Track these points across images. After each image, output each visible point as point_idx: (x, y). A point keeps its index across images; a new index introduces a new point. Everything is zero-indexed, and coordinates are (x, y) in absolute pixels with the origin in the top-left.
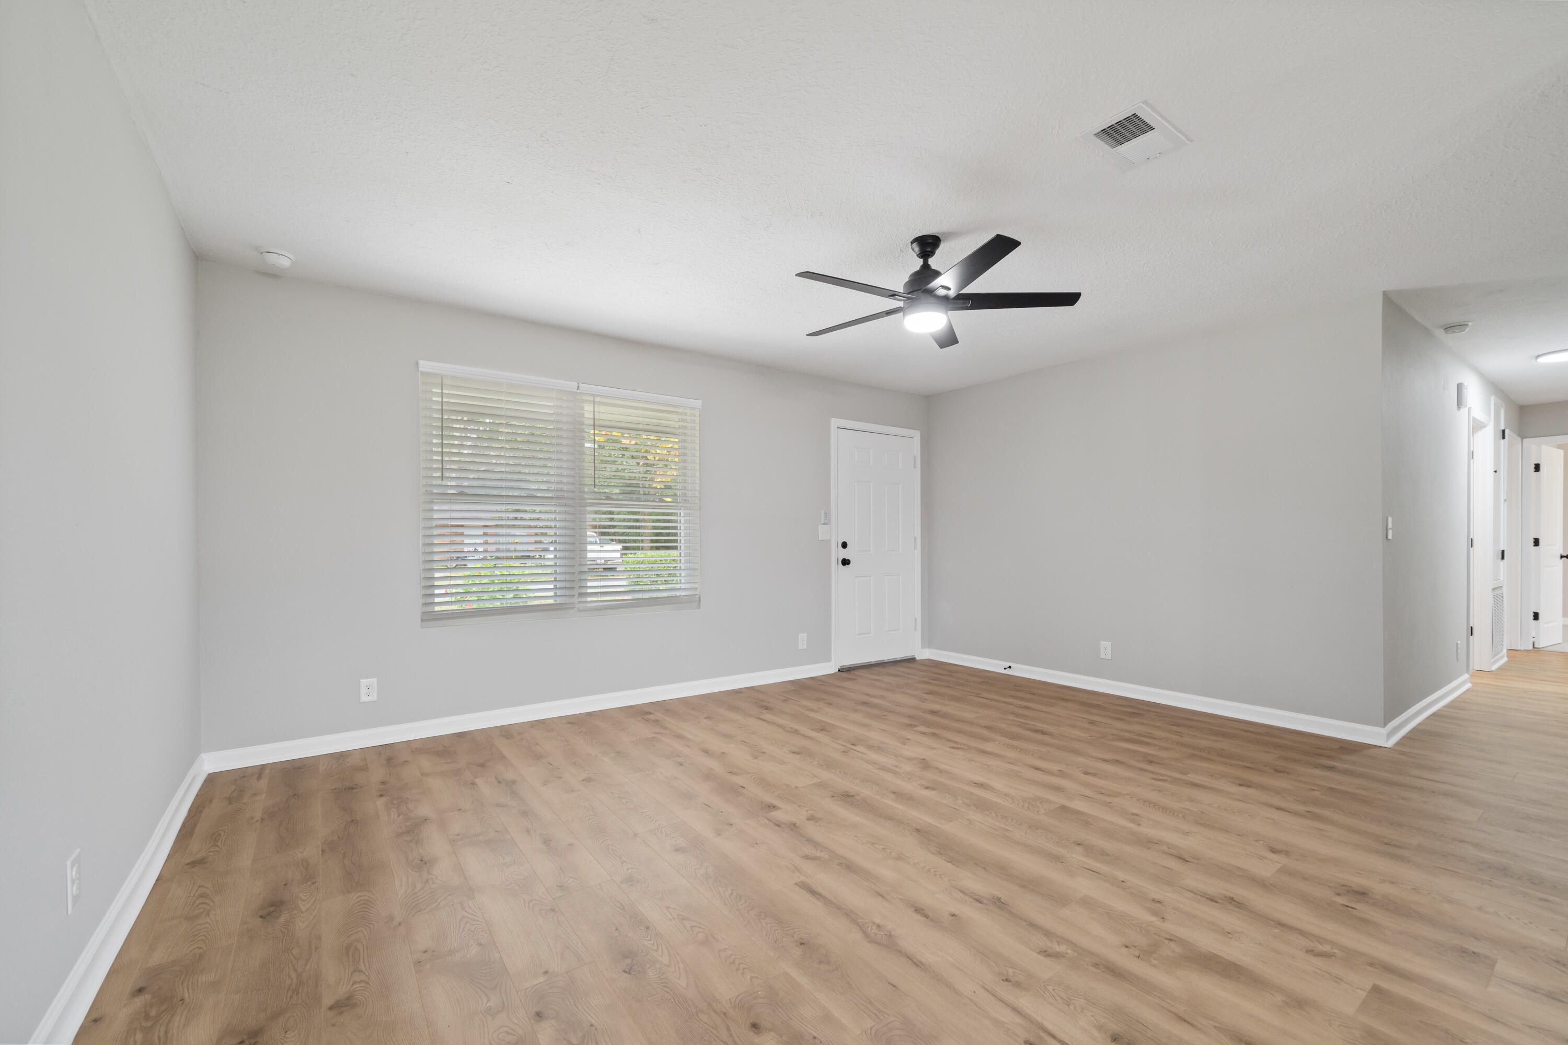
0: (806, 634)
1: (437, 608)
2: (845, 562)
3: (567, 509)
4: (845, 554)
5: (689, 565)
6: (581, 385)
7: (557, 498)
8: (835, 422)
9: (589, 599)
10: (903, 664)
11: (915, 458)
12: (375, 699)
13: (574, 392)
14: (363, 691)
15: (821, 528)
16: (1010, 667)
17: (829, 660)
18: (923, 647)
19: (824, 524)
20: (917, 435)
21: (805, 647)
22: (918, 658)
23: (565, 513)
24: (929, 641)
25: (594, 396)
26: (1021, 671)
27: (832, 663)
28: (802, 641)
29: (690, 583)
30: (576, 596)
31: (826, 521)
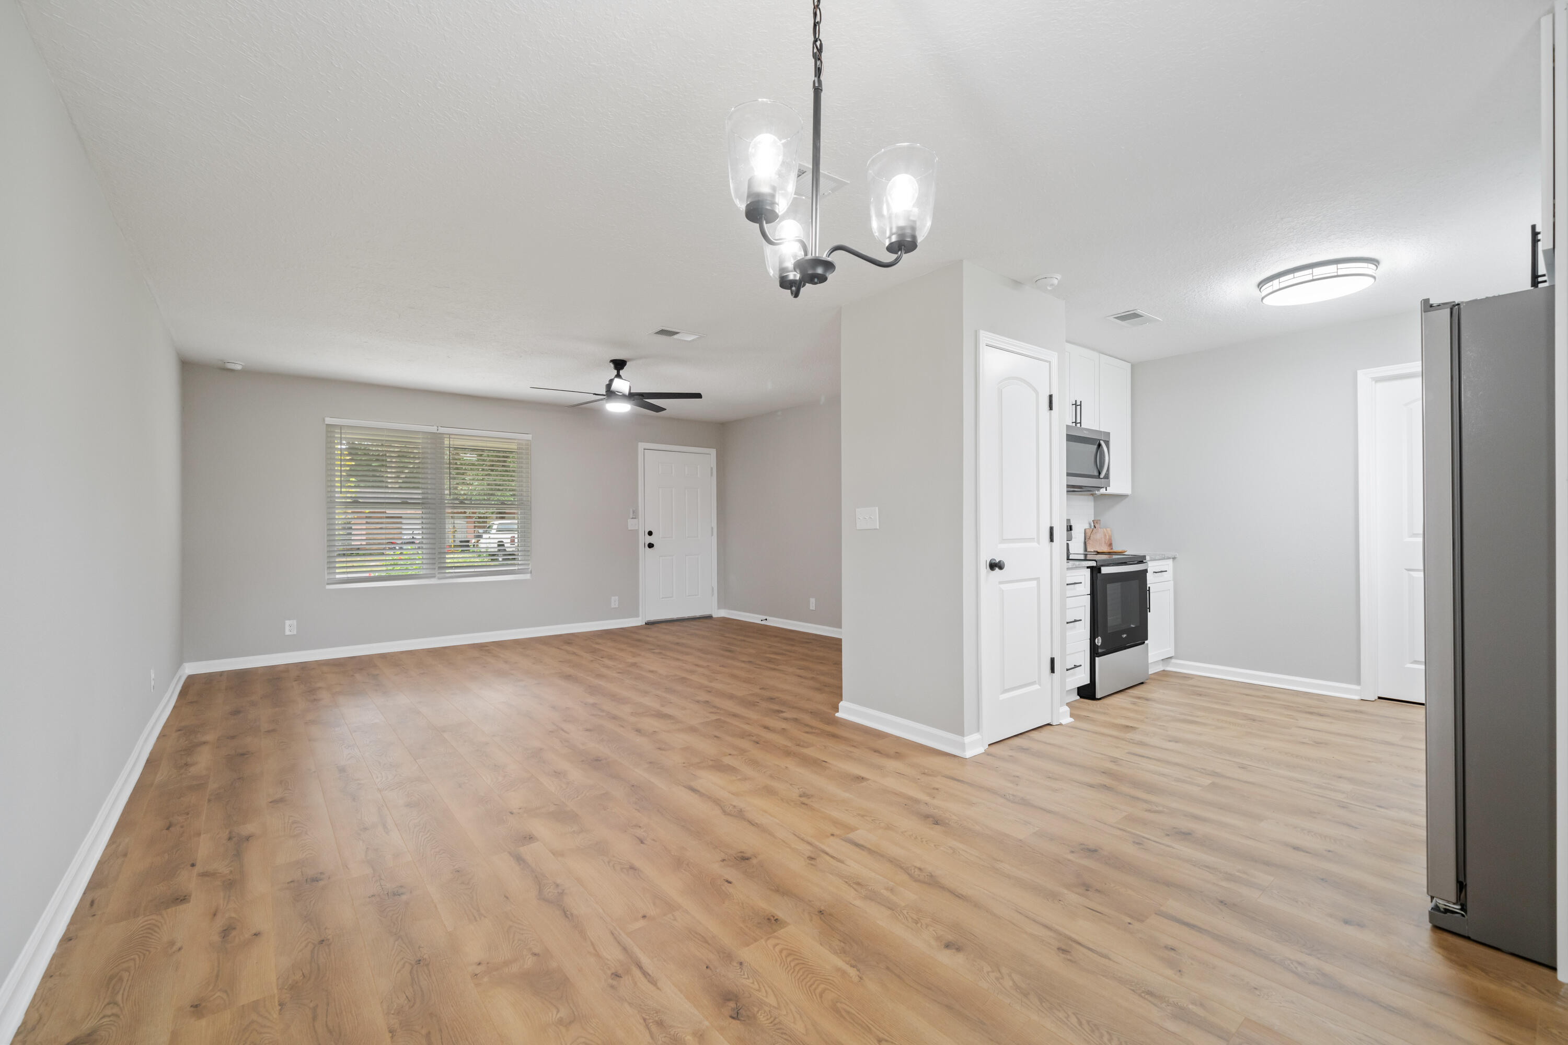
0: (617, 597)
1: (338, 576)
2: (651, 546)
3: (431, 511)
4: (649, 539)
5: (524, 548)
6: (440, 428)
7: (422, 503)
8: (642, 446)
9: (447, 571)
10: (701, 620)
11: (712, 468)
12: (295, 633)
13: (435, 433)
14: (287, 628)
15: (630, 522)
16: (766, 619)
17: (637, 616)
18: (719, 608)
19: (632, 518)
20: (713, 452)
21: (617, 606)
22: (715, 616)
23: (429, 513)
24: (722, 604)
25: (450, 434)
26: (774, 622)
27: (640, 618)
28: (615, 602)
29: (525, 560)
30: (437, 569)
31: (634, 517)
